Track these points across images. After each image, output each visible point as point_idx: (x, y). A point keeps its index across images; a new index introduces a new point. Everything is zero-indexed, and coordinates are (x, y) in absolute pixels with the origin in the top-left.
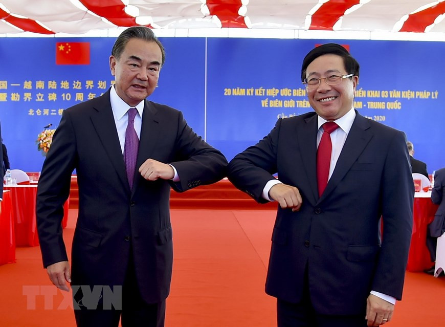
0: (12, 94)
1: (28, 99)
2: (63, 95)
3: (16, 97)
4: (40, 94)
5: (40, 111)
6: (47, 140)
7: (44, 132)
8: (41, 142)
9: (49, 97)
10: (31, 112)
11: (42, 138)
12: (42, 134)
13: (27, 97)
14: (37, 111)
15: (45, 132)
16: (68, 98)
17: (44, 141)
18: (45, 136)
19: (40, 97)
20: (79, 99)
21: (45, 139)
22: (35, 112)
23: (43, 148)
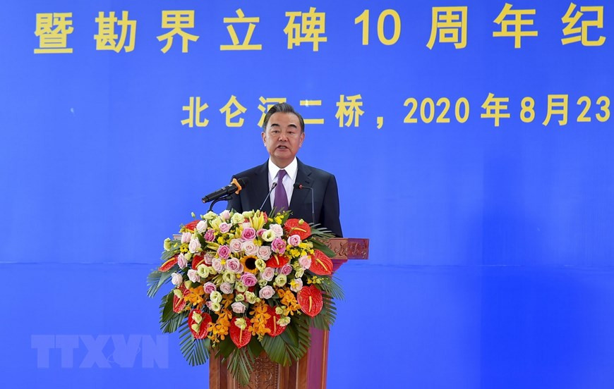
0: (100, 19)
1: (178, 39)
2: (364, 17)
3: (118, 29)
4: (241, 17)
5: (242, 109)
6: (201, 271)
7: (191, 227)
8: (176, 278)
9: (288, 30)
10: (194, 112)
11: (183, 260)
12: (185, 236)
13: (177, 30)
14: (226, 109)
15: (201, 226)
16: (389, 34)
17: (193, 275)
18: (195, 246)
19: (241, 29)
20: (443, 39)
21: (194, 261)
22: (213, 114)
23: (187, 314)
